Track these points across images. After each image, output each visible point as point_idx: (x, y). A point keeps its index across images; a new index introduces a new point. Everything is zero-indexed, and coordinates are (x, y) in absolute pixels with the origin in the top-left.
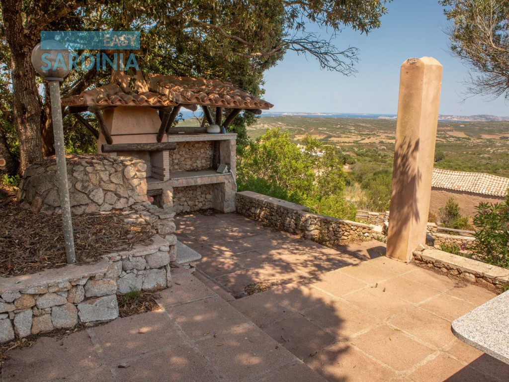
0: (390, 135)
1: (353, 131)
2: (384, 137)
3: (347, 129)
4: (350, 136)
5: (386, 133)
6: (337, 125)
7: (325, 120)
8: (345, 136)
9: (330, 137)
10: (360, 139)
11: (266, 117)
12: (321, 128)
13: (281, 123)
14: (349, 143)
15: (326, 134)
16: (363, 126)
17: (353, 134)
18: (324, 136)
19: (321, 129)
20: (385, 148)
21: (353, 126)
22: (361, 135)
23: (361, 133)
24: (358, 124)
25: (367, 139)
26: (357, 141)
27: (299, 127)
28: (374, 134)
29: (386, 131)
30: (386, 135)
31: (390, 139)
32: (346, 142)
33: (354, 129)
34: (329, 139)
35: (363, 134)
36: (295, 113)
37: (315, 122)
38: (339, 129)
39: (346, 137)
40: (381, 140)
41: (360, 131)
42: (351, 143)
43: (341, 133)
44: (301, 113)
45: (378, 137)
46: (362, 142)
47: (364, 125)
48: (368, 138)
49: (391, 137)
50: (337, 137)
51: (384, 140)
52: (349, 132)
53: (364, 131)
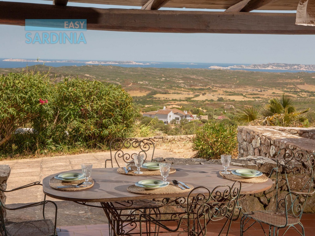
0: (229, 90)
1: (182, 85)
2: (221, 92)
3: (174, 83)
4: (179, 92)
5: (224, 87)
6: (161, 78)
7: (144, 72)
8: (174, 91)
9: (155, 93)
10: (193, 96)
11: (66, 67)
12: (142, 81)
13: (88, 75)
14: (180, 100)
15: (149, 89)
16: (193, 79)
17: (182, 89)
18: (148, 92)
19: (142, 83)
20: (233, 107)
21: (180, 78)
22: (193, 90)
23: (192, 87)
24: (188, 76)
25: (201, 95)
26: (190, 98)
27: (113, 80)
28: (209, 89)
29: (224, 85)
30: (224, 89)
31: (230, 95)
32: (176, 100)
33: (183, 83)
34: (154, 96)
35: (196, 90)
36: (102, 61)
37: (132, 73)
38: (164, 82)
39: (175, 93)
40: (220, 96)
41: (191, 86)
42: (183, 101)
43: (167, 88)
44: (110, 61)
45: (215, 93)
46: (196, 99)
47: (194, 77)
48: (203, 94)
49: (231, 92)
50: (163, 94)
51: (223, 97)
52: (178, 87)
53: (196, 85)
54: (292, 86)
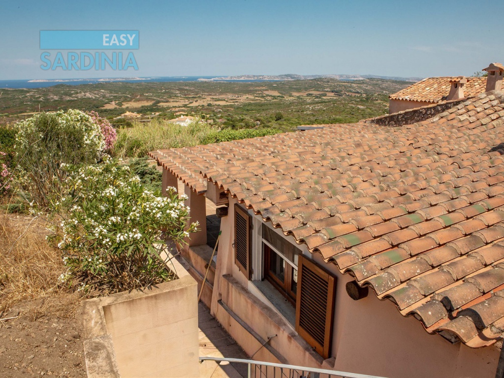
0: (215, 97)
1: (179, 95)
2: (209, 99)
3: (172, 93)
4: (177, 100)
5: (210, 95)
6: (162, 90)
7: (148, 85)
8: (173, 100)
9: (159, 102)
10: (188, 103)
11: (84, 85)
12: (147, 93)
13: (103, 91)
14: (179, 107)
15: (154, 100)
16: (186, 90)
17: (179, 98)
18: (153, 102)
19: (147, 95)
20: (221, 110)
21: (177, 90)
22: (187, 98)
23: (187, 96)
24: (182, 87)
25: (194, 102)
26: (186, 105)
27: (124, 93)
28: (199, 97)
29: (210, 94)
30: (211, 97)
31: (216, 101)
32: (175, 107)
33: (179, 93)
34: (159, 105)
35: (189, 98)
36: (112, 78)
37: (138, 87)
38: (164, 93)
39: (174, 102)
40: (209, 102)
41: (185, 95)
42: (182, 107)
43: (168, 98)
44: (118, 78)
45: (204, 100)
46: (191, 105)
47: (187, 88)
48: (196, 101)
49: (216, 99)
50: (165, 102)
51: (211, 102)
52: (175, 96)
53: (189, 95)
54: (260, 92)
